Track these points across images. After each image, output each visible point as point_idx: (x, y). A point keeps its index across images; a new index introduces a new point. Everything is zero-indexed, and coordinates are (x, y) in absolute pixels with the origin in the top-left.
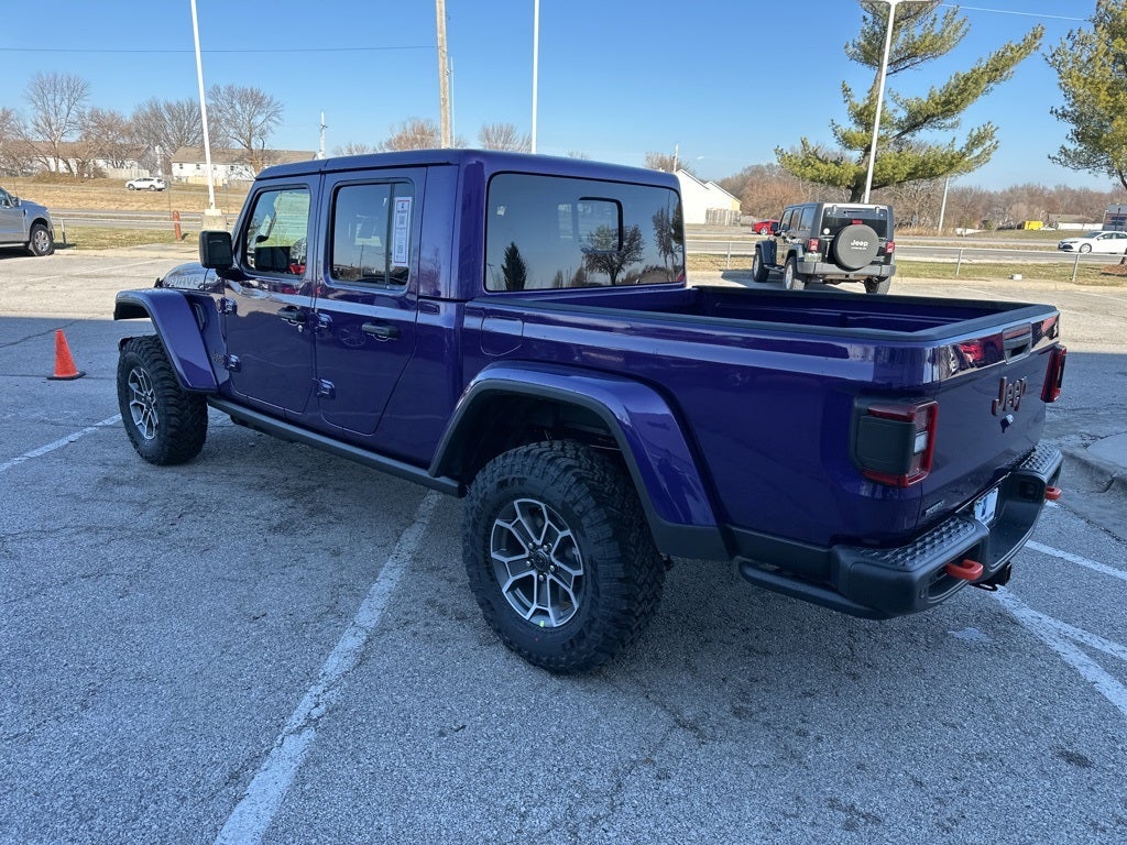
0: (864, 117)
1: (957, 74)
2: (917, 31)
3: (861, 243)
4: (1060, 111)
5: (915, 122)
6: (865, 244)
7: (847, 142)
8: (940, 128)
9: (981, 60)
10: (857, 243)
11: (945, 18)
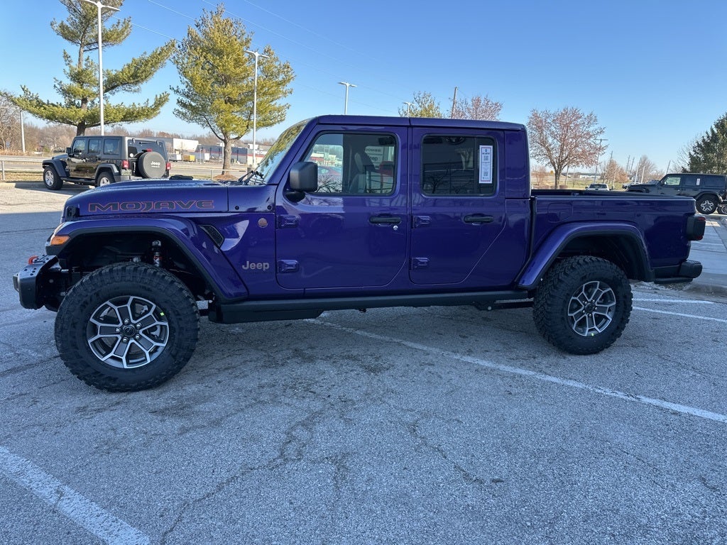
0: (78, 77)
1: (134, 59)
2: (108, 26)
3: (157, 164)
4: (176, 89)
5: (112, 85)
6: (159, 164)
7: (66, 92)
8: (129, 91)
9: (145, 53)
10: (154, 163)
11: (124, 23)
